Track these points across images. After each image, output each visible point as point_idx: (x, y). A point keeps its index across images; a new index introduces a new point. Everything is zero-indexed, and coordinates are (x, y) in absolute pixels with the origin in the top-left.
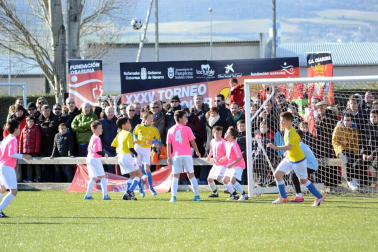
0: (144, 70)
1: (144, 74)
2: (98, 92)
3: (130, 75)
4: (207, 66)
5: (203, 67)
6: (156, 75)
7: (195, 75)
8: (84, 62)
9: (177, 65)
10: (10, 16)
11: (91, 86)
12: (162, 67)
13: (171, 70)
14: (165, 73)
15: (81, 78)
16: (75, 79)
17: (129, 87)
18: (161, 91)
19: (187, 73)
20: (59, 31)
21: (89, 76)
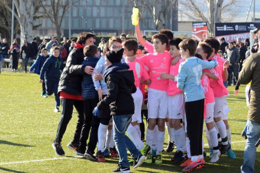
0: (225, 26)
1: (225, 28)
2: (205, 36)
3: (219, 29)
4: (253, 25)
5: (251, 25)
6: (230, 29)
7: (247, 29)
8: (199, 22)
9: (240, 24)
10: (193, 4)
11: (202, 33)
12: (233, 25)
13: (237, 26)
14: (234, 28)
15: (198, 29)
16: (195, 30)
17: (218, 33)
18: (232, 36)
19: (244, 28)
20: (212, 10)
21: (202, 29)
